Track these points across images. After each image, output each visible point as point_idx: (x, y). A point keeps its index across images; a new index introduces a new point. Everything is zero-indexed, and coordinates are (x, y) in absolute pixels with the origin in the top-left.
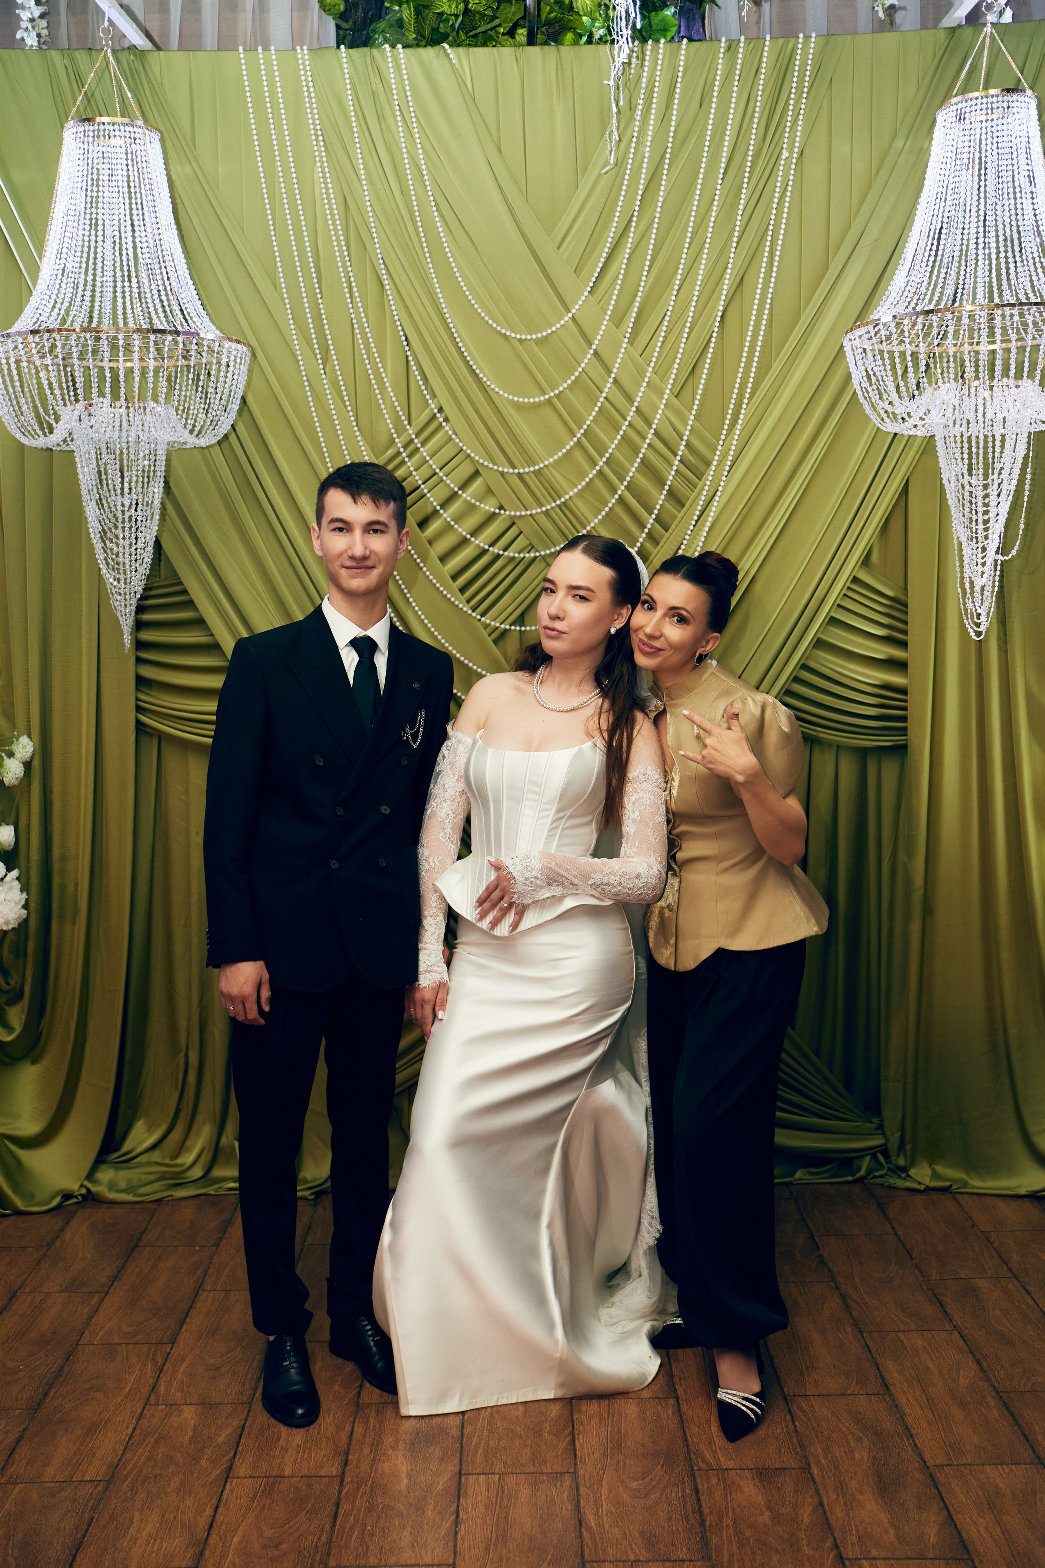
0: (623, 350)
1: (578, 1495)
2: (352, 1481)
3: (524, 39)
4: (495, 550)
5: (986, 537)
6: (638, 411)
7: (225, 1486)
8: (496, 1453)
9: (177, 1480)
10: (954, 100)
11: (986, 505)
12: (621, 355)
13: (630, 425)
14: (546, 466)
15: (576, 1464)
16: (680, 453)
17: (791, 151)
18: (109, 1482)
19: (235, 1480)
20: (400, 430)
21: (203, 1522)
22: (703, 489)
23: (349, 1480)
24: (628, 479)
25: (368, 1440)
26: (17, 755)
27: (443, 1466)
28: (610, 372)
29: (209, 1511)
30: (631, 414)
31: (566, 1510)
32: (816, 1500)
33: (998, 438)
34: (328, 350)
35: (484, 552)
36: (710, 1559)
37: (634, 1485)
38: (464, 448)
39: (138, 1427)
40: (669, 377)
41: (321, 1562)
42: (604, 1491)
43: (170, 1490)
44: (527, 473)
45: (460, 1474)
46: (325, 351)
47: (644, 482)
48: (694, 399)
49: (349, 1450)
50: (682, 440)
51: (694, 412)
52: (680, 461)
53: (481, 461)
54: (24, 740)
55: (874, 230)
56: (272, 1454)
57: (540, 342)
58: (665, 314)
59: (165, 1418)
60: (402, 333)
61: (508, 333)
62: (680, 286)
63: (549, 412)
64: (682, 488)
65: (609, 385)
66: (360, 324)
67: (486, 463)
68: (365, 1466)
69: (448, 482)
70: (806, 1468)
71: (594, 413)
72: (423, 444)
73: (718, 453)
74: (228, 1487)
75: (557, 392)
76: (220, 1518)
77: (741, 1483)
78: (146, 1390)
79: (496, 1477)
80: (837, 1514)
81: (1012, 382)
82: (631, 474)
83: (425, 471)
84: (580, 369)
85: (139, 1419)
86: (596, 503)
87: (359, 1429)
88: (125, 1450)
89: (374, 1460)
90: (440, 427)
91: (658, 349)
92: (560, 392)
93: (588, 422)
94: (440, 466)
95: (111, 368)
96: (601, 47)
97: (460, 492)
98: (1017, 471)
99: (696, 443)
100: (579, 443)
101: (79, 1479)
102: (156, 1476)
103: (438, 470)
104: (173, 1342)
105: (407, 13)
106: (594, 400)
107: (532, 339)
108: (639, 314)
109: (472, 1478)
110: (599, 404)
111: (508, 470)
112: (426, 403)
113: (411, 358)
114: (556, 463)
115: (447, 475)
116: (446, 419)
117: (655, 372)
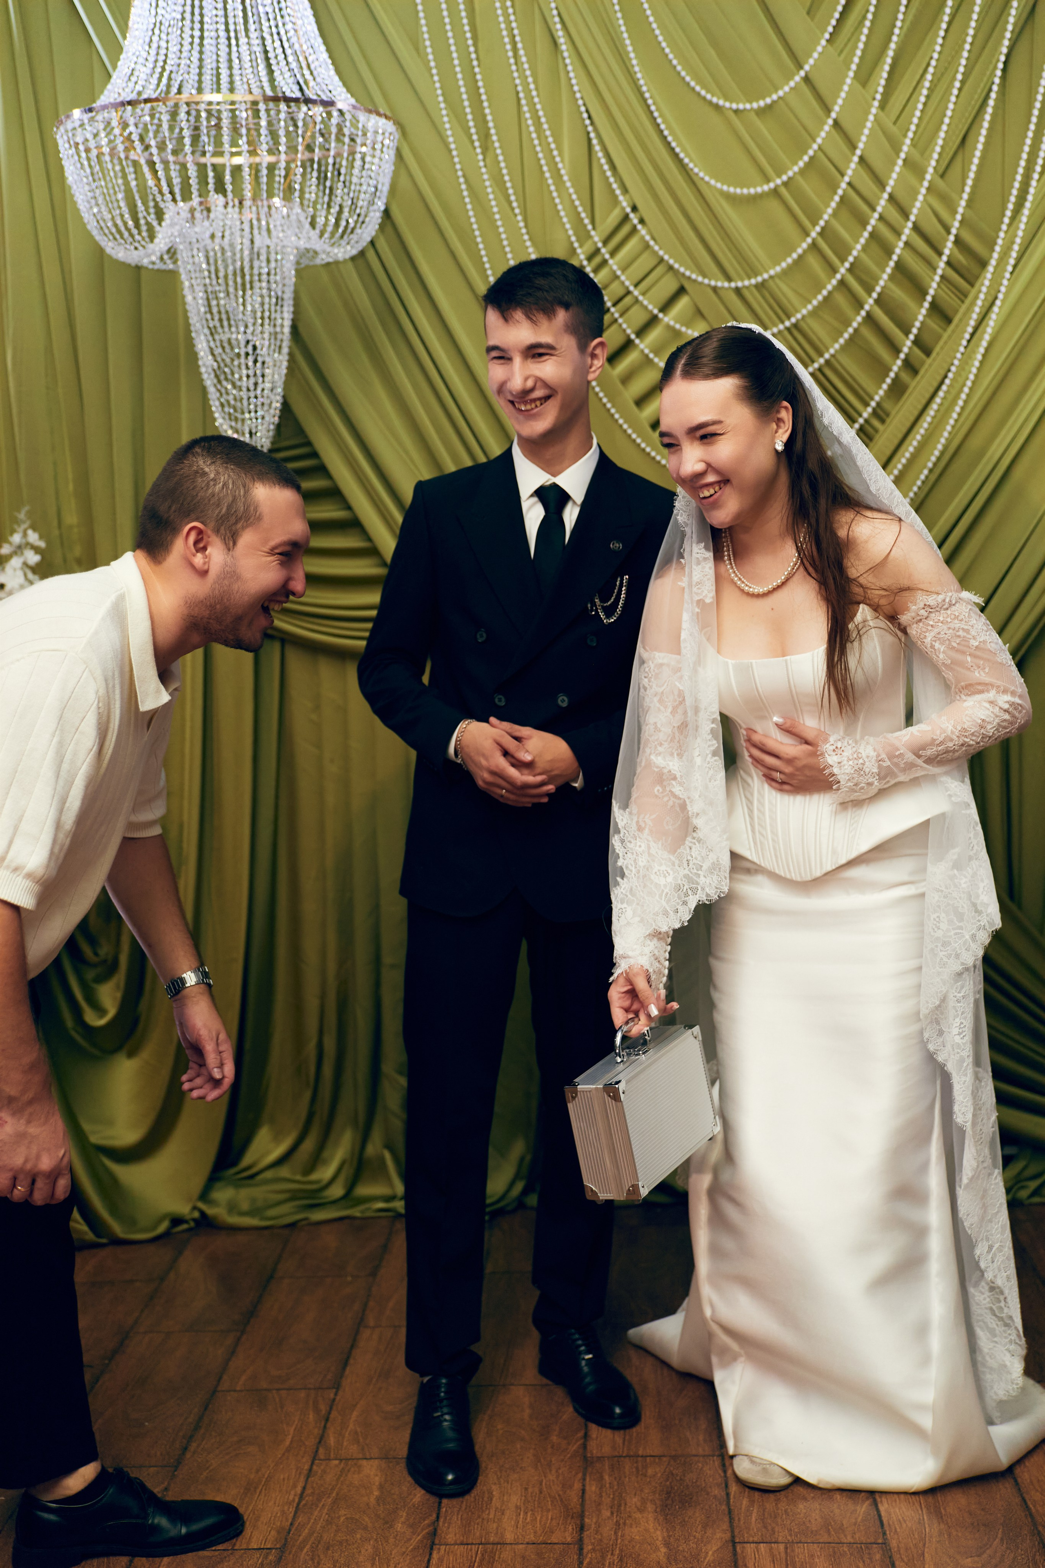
0: (871, 118)
2: (594, 1550)
6: (892, 198)
7: (431, 1554)
8: (775, 1517)
9: (368, 1548)
12: (869, 124)
13: (881, 218)
14: (771, 277)
15: (884, 1534)
16: (947, 252)
18: (282, 1550)
19: (443, 1547)
20: (583, 236)
22: (976, 298)
23: (590, 1547)
24: (878, 289)
25: (606, 1500)
27: (709, 1532)
28: (854, 147)
30: (883, 202)
34: (488, 135)
38: (666, 257)
39: (308, 1486)
40: (933, 151)
43: (361, 1559)
44: (747, 288)
45: (734, 1543)
46: (485, 137)
47: (899, 294)
48: (966, 178)
49: (583, 1512)
50: (949, 233)
51: (965, 196)
52: (948, 263)
53: (688, 273)
56: (485, 1516)
57: (760, 112)
58: (928, 65)
59: (341, 1476)
60: (583, 109)
61: (721, 102)
62: (950, 23)
63: (774, 205)
64: (949, 299)
65: (853, 165)
66: (529, 98)
67: (694, 276)
68: (607, 1530)
69: (645, 302)
71: (833, 205)
72: (613, 254)
73: (998, 248)
74: (435, 1555)
75: (785, 178)
78: (311, 1442)
79: (782, 1547)
82: (882, 283)
83: (619, 287)
84: (815, 146)
85: (308, 1476)
86: (836, 324)
87: (592, 1488)
88: (296, 1513)
89: (617, 1524)
90: (634, 230)
91: (918, 113)
92: (790, 179)
93: (826, 217)
94: (636, 281)
95: (214, 166)
97: (661, 315)
99: (968, 238)
100: (814, 245)
101: (244, 1546)
102: (341, 1543)
103: (631, 288)
104: (337, 1386)
106: (833, 187)
107: (752, 109)
108: (893, 66)
109: (750, 1548)
110: (840, 192)
111: (721, 283)
112: (615, 201)
113: (595, 141)
114: (785, 273)
115: (644, 294)
116: (642, 221)
117: (914, 144)
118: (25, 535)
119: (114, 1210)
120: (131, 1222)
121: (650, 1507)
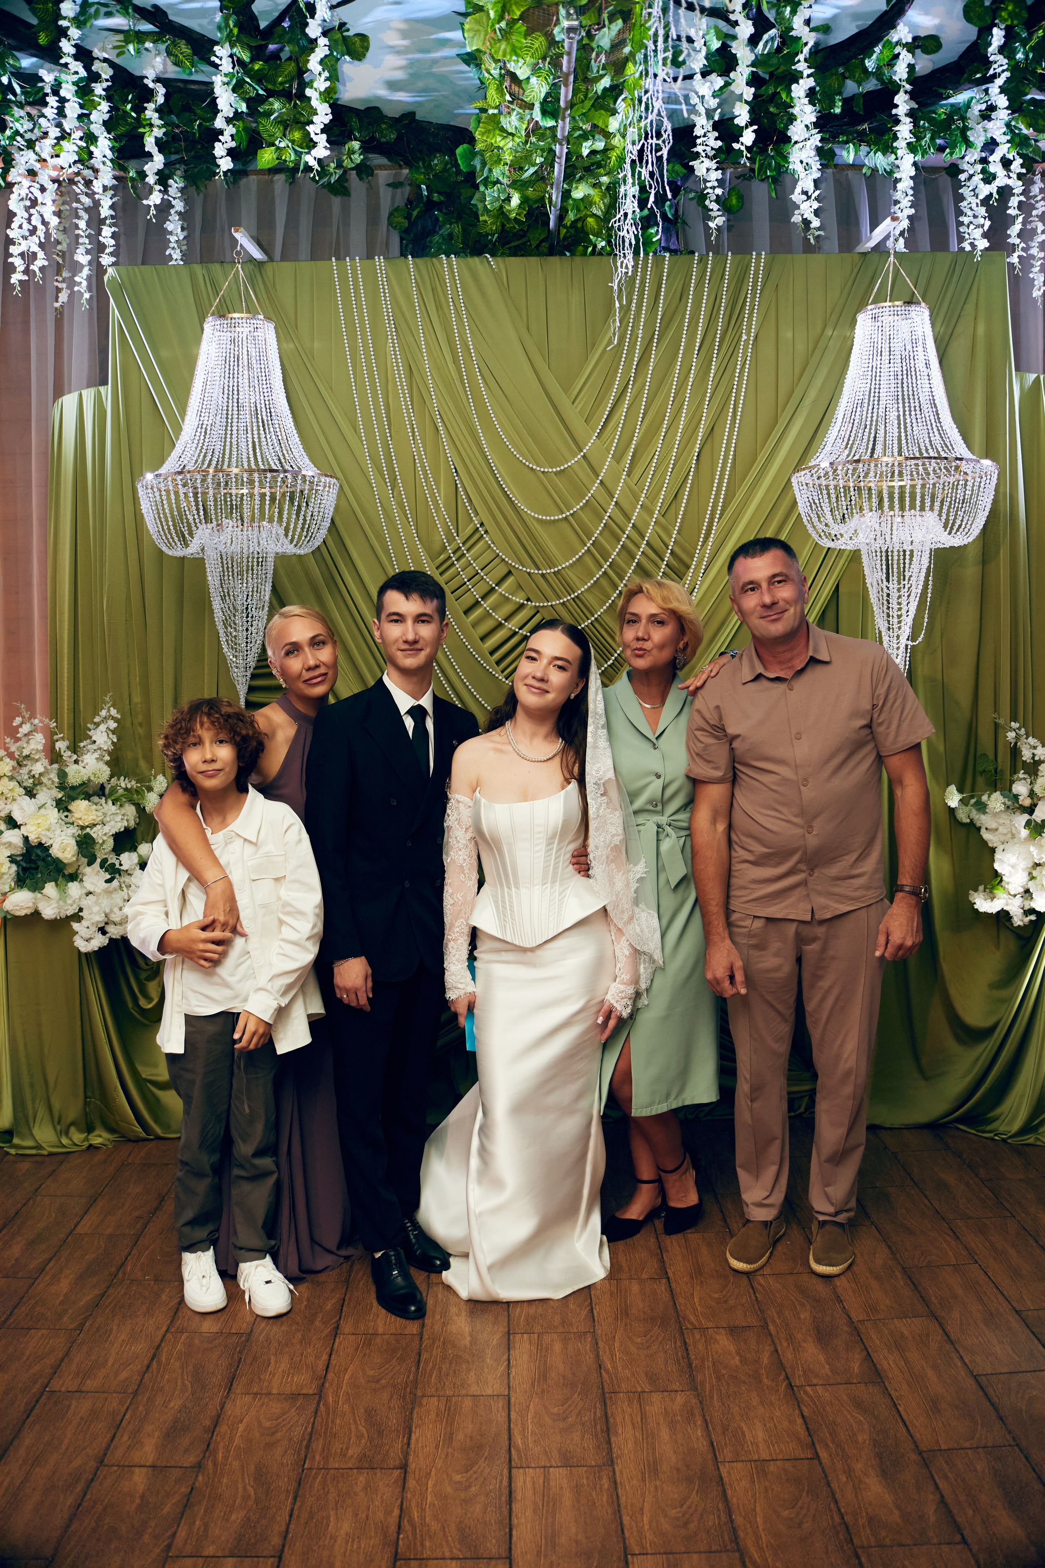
0: (622, 481)
1: (598, 1348)
2: (428, 1338)
3: (546, 250)
4: (524, 632)
5: (900, 628)
6: (634, 526)
7: (335, 1339)
8: (535, 1317)
9: (299, 1335)
10: (869, 307)
11: (899, 604)
12: (621, 484)
13: (628, 537)
14: (563, 568)
15: (594, 1326)
16: (666, 559)
17: (748, 335)
18: (250, 1334)
19: (342, 1336)
21: (321, 1365)
25: (438, 1309)
26: (156, 789)
27: (496, 1328)
28: (612, 497)
29: (325, 1357)
30: (629, 529)
31: (590, 1358)
32: (773, 1348)
33: (908, 553)
34: (395, 479)
35: (515, 633)
36: (696, 1389)
37: (639, 1340)
38: (500, 554)
40: (658, 501)
41: (411, 1393)
42: (617, 1344)
43: (294, 1341)
44: (549, 574)
45: (509, 1333)
46: (394, 480)
48: (677, 518)
50: (667, 548)
51: (677, 528)
52: (667, 565)
53: (513, 564)
54: (160, 778)
55: (812, 394)
56: (367, 1317)
57: (557, 474)
58: (655, 454)
60: (452, 467)
61: (534, 467)
62: (666, 433)
63: (565, 525)
65: (612, 507)
66: (421, 460)
67: (517, 566)
68: (437, 1327)
69: (488, 580)
70: (765, 1326)
71: (600, 528)
72: (468, 550)
73: (695, 559)
74: (337, 1340)
75: (572, 512)
76: (333, 1362)
77: (718, 1337)
79: (536, 1335)
80: (788, 1356)
81: (918, 513)
82: (629, 574)
83: (470, 571)
84: (590, 495)
86: (602, 597)
89: (444, 1323)
90: (482, 537)
91: (649, 480)
92: (575, 512)
93: (596, 535)
94: (482, 567)
96: (605, 258)
97: (497, 587)
98: (922, 578)
99: (678, 551)
100: (589, 551)
101: (228, 1332)
103: (480, 571)
105: (457, 229)
106: (600, 518)
107: (552, 472)
108: (634, 454)
109: (518, 1337)
110: (604, 521)
111: (534, 571)
112: (471, 520)
113: (459, 486)
114: (571, 566)
115: (487, 574)
116: (486, 532)
117: (647, 497)
118: (109, 710)
119: (156, 1120)
120: (166, 1127)
121: (464, 1313)
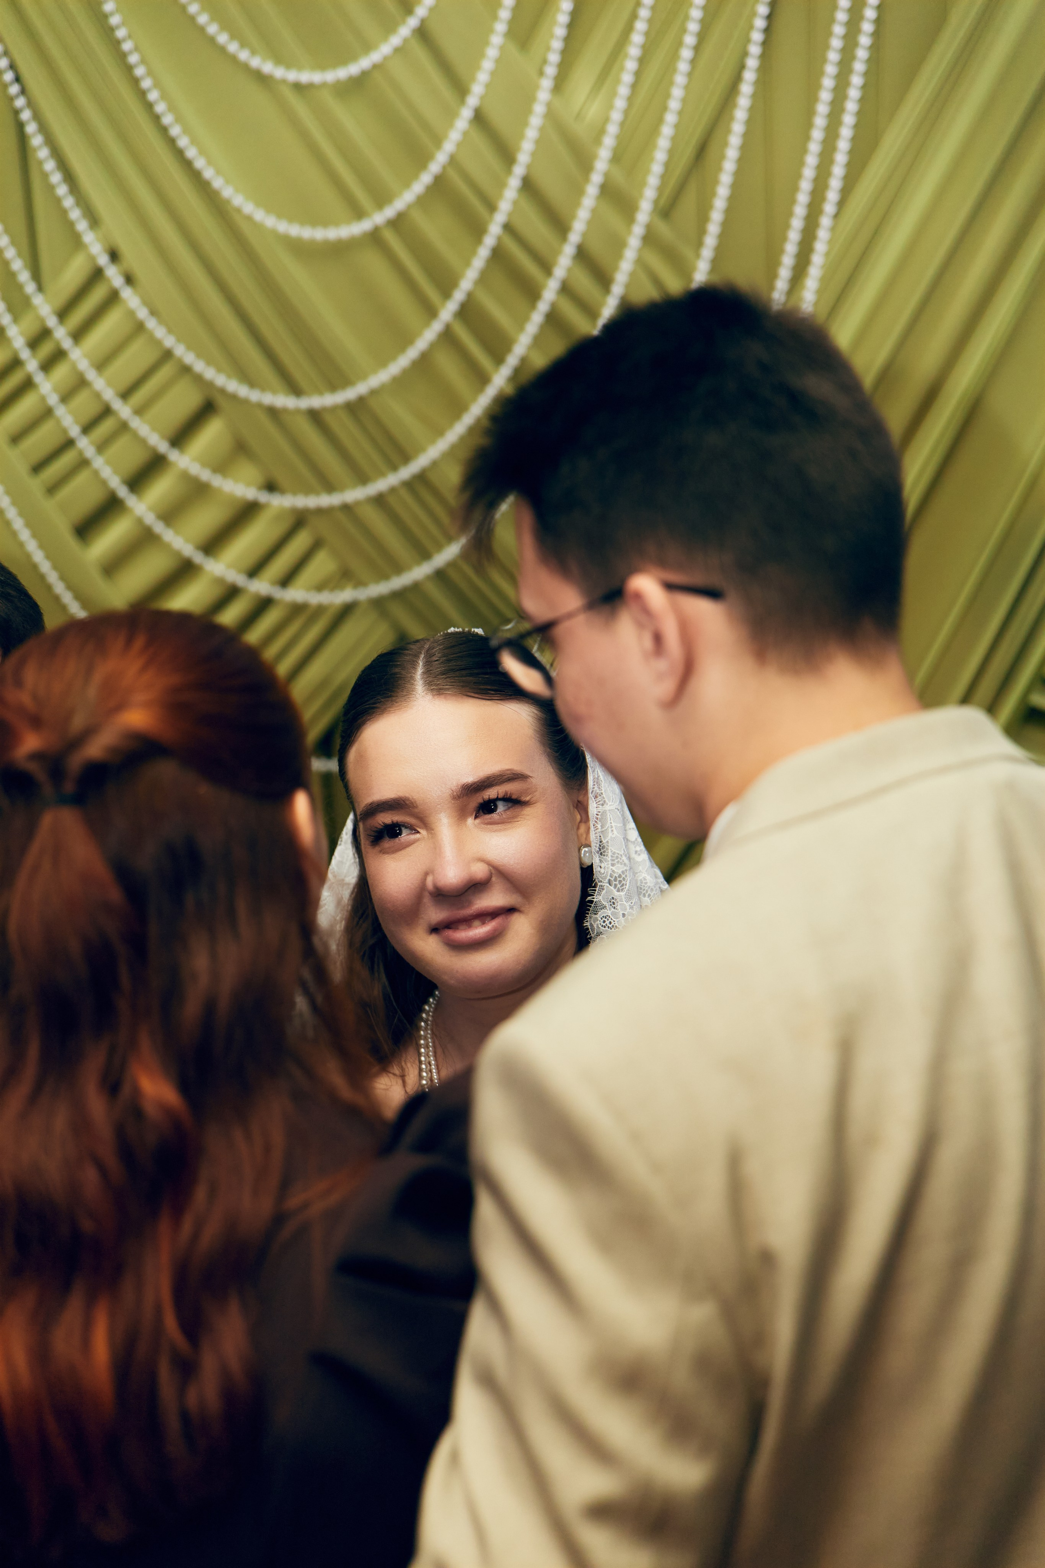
0: (539, 109)
6: (582, 255)
12: (535, 119)
13: (565, 289)
14: (373, 392)
20: (19, 307)
28: (510, 160)
30: (564, 260)
38: (180, 350)
40: (648, 171)
44: (329, 409)
48: (706, 220)
51: (707, 252)
53: (219, 380)
57: (340, 90)
61: (267, 68)
63: (372, 261)
65: (510, 193)
67: (231, 387)
69: (142, 429)
71: (478, 263)
72: (78, 336)
75: (389, 212)
83: (84, 405)
84: (442, 157)
90: (113, 297)
91: (621, 104)
92: (399, 213)
93: (465, 284)
94: (120, 391)
97: (171, 454)
100: (447, 335)
103: (114, 402)
106: (478, 231)
107: (324, 85)
110: (489, 241)
111: (283, 401)
112: (77, 242)
113: (31, 128)
114: (400, 382)
115: (139, 411)
116: (129, 280)
117: (616, 158)
